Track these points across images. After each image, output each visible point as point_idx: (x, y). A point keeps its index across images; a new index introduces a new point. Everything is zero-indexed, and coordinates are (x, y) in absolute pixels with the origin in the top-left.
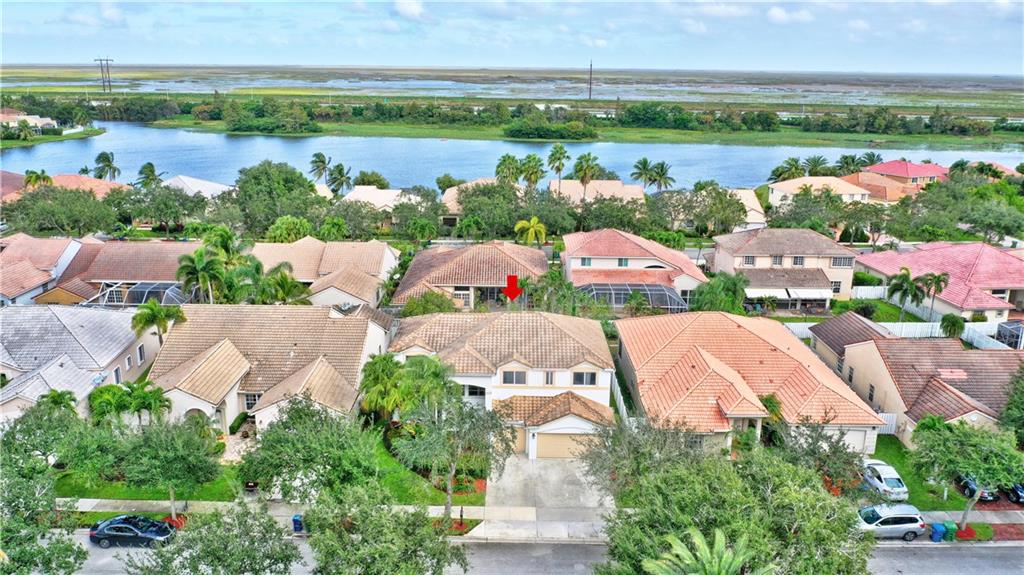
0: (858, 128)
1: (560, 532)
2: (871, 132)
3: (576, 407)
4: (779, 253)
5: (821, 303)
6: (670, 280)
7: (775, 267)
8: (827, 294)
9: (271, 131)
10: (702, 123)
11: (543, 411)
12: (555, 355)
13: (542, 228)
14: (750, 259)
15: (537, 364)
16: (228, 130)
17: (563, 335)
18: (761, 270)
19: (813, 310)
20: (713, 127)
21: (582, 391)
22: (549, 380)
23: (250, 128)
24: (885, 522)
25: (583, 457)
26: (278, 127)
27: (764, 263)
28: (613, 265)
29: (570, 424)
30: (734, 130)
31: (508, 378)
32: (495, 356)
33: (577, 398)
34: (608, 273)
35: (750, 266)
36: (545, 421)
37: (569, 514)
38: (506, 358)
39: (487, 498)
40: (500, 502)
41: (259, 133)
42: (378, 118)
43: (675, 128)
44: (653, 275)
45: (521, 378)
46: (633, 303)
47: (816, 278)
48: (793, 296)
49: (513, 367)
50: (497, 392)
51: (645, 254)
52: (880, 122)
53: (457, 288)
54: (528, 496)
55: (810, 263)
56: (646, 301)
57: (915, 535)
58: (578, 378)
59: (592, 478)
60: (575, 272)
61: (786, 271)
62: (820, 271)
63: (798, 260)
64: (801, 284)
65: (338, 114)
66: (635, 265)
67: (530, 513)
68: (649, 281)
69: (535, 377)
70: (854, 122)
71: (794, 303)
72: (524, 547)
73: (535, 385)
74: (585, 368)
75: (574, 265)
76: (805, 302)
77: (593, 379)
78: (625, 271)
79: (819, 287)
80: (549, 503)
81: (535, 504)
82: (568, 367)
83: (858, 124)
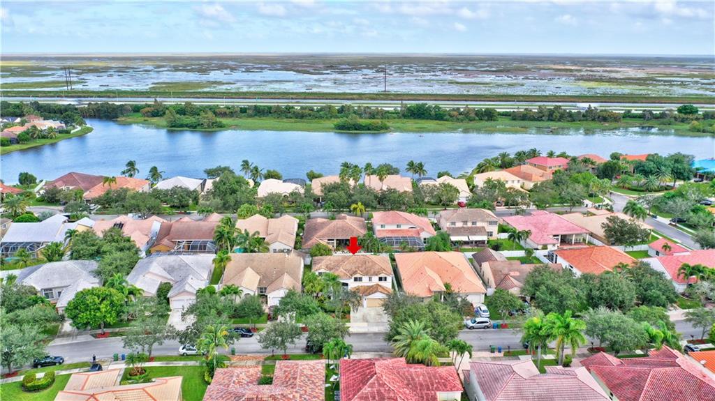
0: (543, 118)
1: (376, 329)
2: (552, 120)
3: (380, 289)
4: (466, 220)
5: (483, 242)
6: (419, 234)
7: (465, 226)
8: (485, 238)
9: (195, 127)
10: (451, 116)
11: (370, 290)
12: (372, 272)
13: (363, 207)
14: (454, 223)
15: (366, 274)
16: (168, 126)
17: (375, 264)
18: (458, 228)
19: (480, 245)
20: (458, 119)
21: (382, 283)
22: (370, 279)
23: (181, 126)
24: (478, 323)
25: (383, 306)
26: (199, 125)
27: (459, 225)
28: (395, 227)
29: (378, 295)
30: (471, 121)
31: (356, 279)
32: (351, 272)
33: (380, 286)
34: (392, 231)
35: (453, 226)
36: (369, 294)
37: (378, 324)
38: (355, 273)
39: (351, 320)
40: (356, 321)
41: (188, 129)
42: (256, 115)
43: (436, 120)
44: (411, 231)
45: (360, 279)
46: (402, 246)
47: (481, 230)
48: (471, 239)
49: (357, 276)
50: (352, 285)
51: (408, 222)
52: (557, 114)
53: (329, 240)
54: (365, 320)
55: (479, 224)
56: (408, 245)
57: (488, 327)
58: (380, 279)
59: (385, 312)
60: (379, 231)
61: (469, 228)
62: (483, 227)
63: (474, 223)
64: (474, 234)
65: (232, 112)
66: (404, 227)
67: (366, 324)
68: (410, 234)
69: (365, 279)
70: (541, 115)
71: (472, 242)
72: (365, 334)
73: (366, 282)
74: (382, 275)
75: (377, 228)
76: (476, 242)
77: (385, 279)
78: (399, 230)
79: (482, 235)
80: (371, 321)
81: (367, 322)
82: (377, 275)
83: (544, 116)
